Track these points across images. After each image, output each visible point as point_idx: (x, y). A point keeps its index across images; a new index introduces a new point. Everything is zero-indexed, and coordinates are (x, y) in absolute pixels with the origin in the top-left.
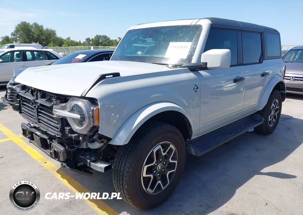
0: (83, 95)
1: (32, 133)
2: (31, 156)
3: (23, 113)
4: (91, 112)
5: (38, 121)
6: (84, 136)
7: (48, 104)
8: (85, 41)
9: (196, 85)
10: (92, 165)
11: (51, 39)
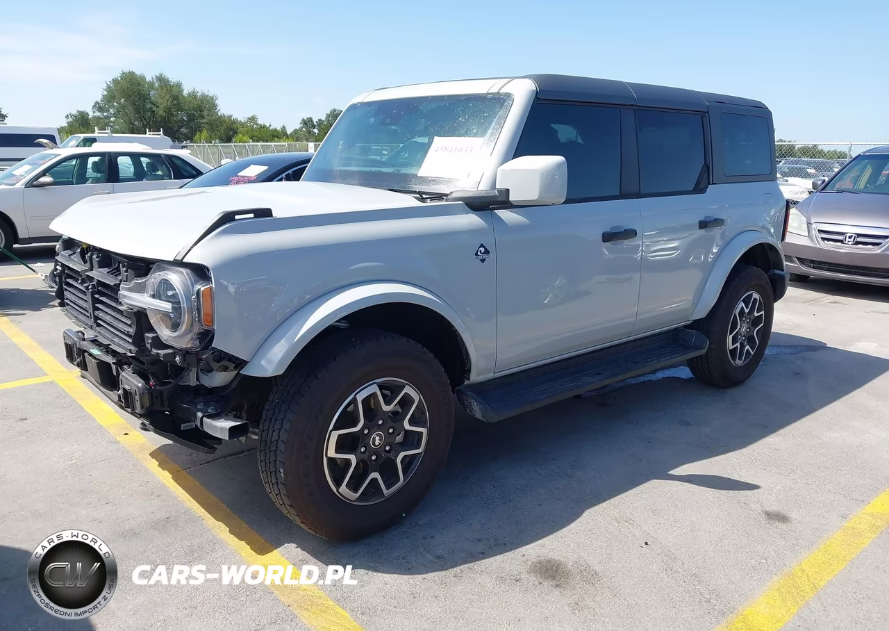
0: (179, 258)
1: (82, 352)
2: (94, 419)
3: (68, 304)
4: (194, 297)
5: (95, 321)
6: (186, 353)
7: (111, 281)
8: (298, 126)
9: (482, 246)
10: (207, 423)
11: (203, 121)
